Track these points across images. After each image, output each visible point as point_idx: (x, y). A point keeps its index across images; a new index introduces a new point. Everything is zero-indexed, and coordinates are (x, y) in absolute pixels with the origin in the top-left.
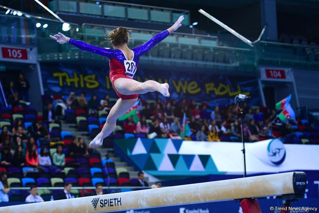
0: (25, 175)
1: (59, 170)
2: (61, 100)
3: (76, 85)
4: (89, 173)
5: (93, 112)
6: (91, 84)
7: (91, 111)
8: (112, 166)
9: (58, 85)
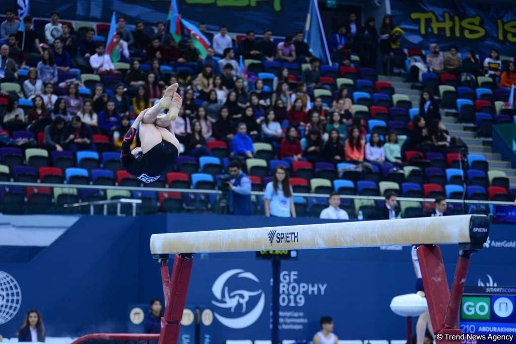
0: (341, 174)
1: (395, 169)
2: (418, 58)
3: (448, 34)
4: (445, 176)
5: (468, 78)
6: (472, 32)
7: (464, 77)
8: (483, 166)
9: (417, 32)
